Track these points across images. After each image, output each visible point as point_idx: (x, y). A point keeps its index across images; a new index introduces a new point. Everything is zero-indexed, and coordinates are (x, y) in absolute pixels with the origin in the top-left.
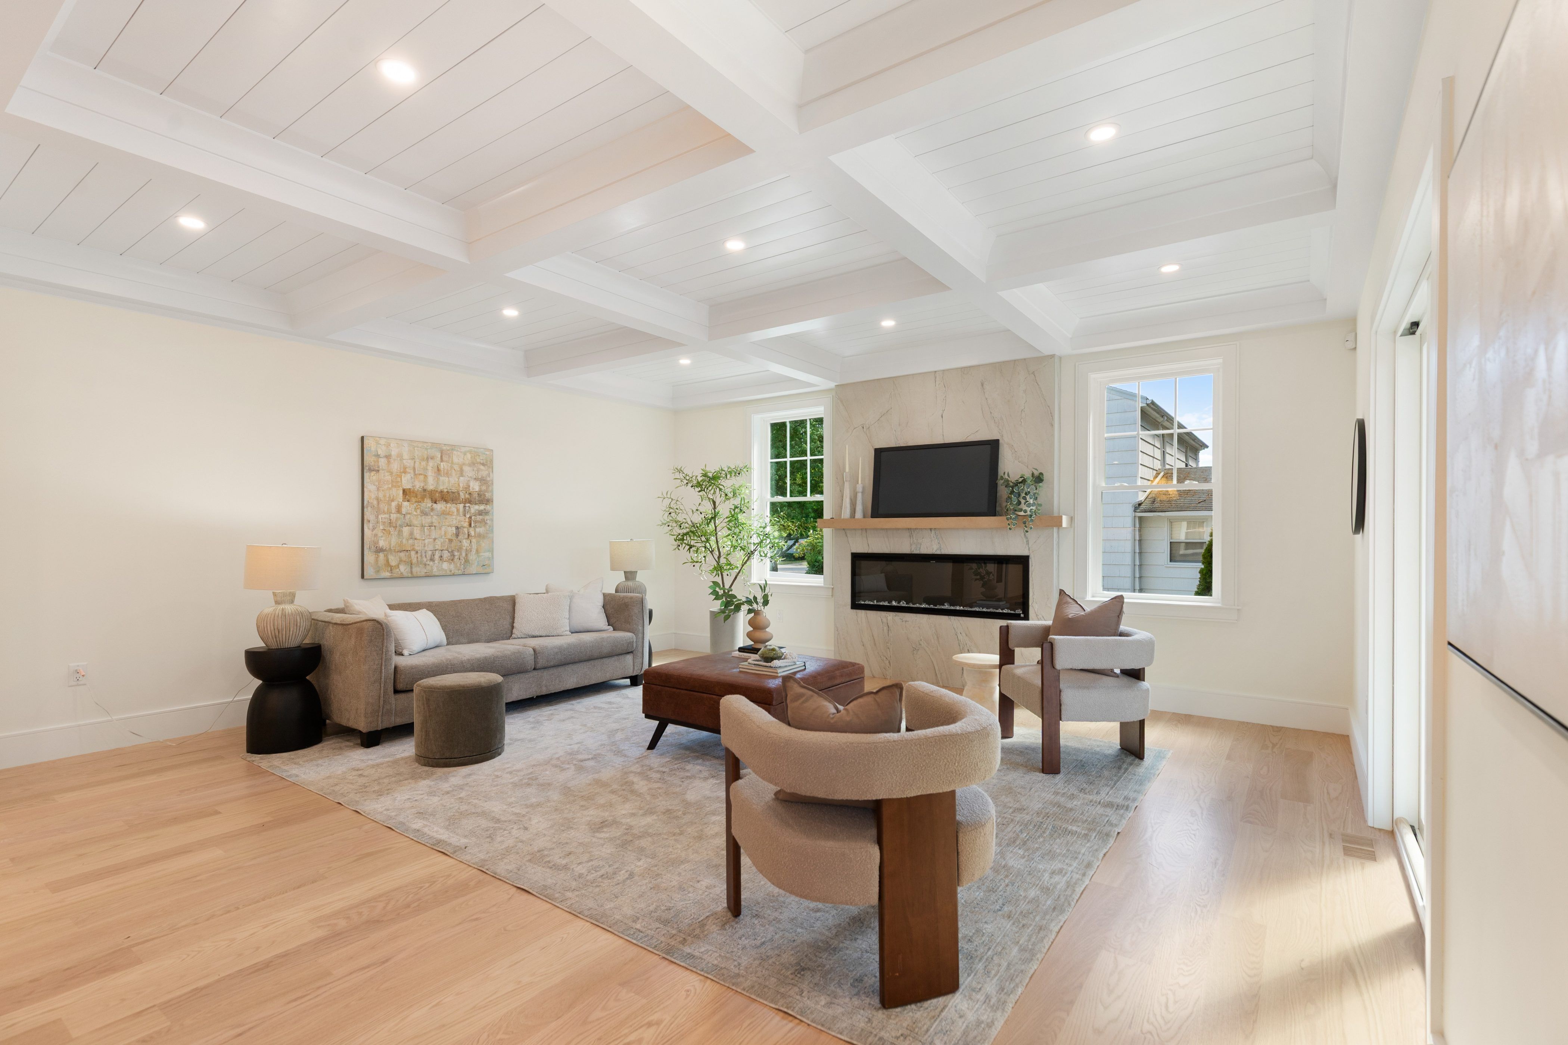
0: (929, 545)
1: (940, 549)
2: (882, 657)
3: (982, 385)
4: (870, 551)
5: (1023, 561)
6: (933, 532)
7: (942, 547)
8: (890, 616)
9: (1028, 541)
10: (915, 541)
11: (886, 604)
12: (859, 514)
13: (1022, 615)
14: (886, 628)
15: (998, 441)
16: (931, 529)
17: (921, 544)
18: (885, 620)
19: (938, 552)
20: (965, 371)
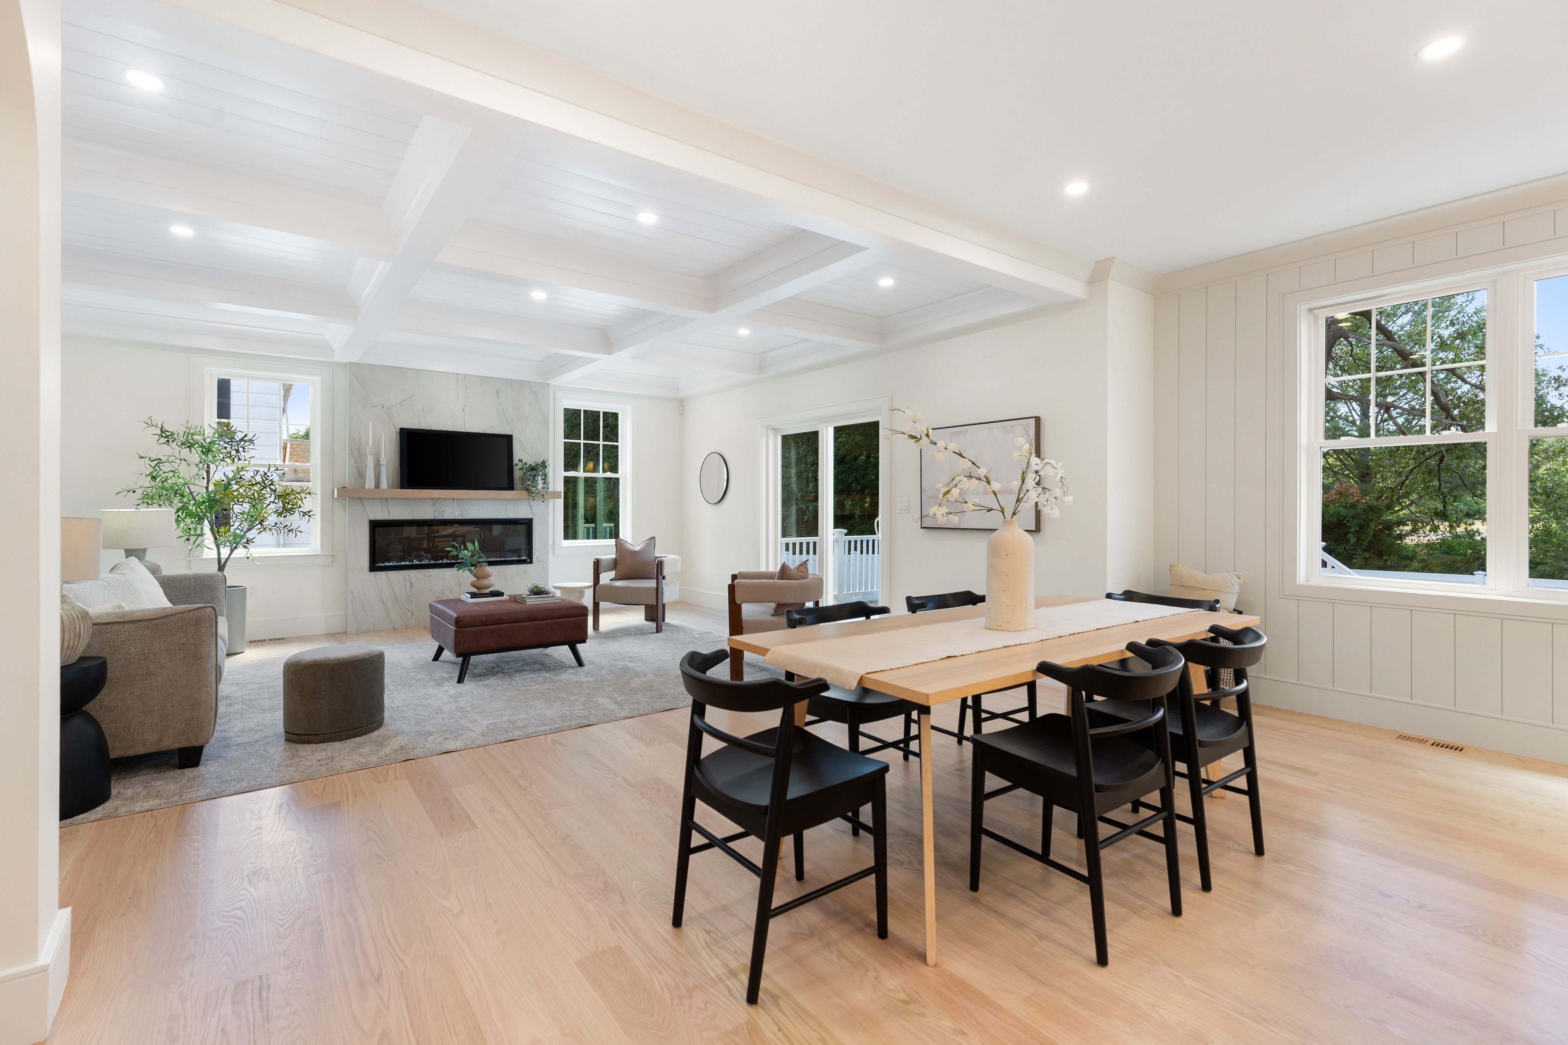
0: (451, 512)
1: (462, 514)
2: (405, 610)
3: (497, 393)
4: (391, 518)
5: (528, 524)
6: (455, 501)
7: (464, 513)
8: (413, 573)
9: (531, 509)
10: (438, 509)
11: (407, 563)
12: (384, 485)
13: (528, 560)
14: (408, 585)
15: (512, 436)
16: (453, 499)
17: (444, 511)
18: (407, 578)
19: (461, 518)
20: (483, 379)
